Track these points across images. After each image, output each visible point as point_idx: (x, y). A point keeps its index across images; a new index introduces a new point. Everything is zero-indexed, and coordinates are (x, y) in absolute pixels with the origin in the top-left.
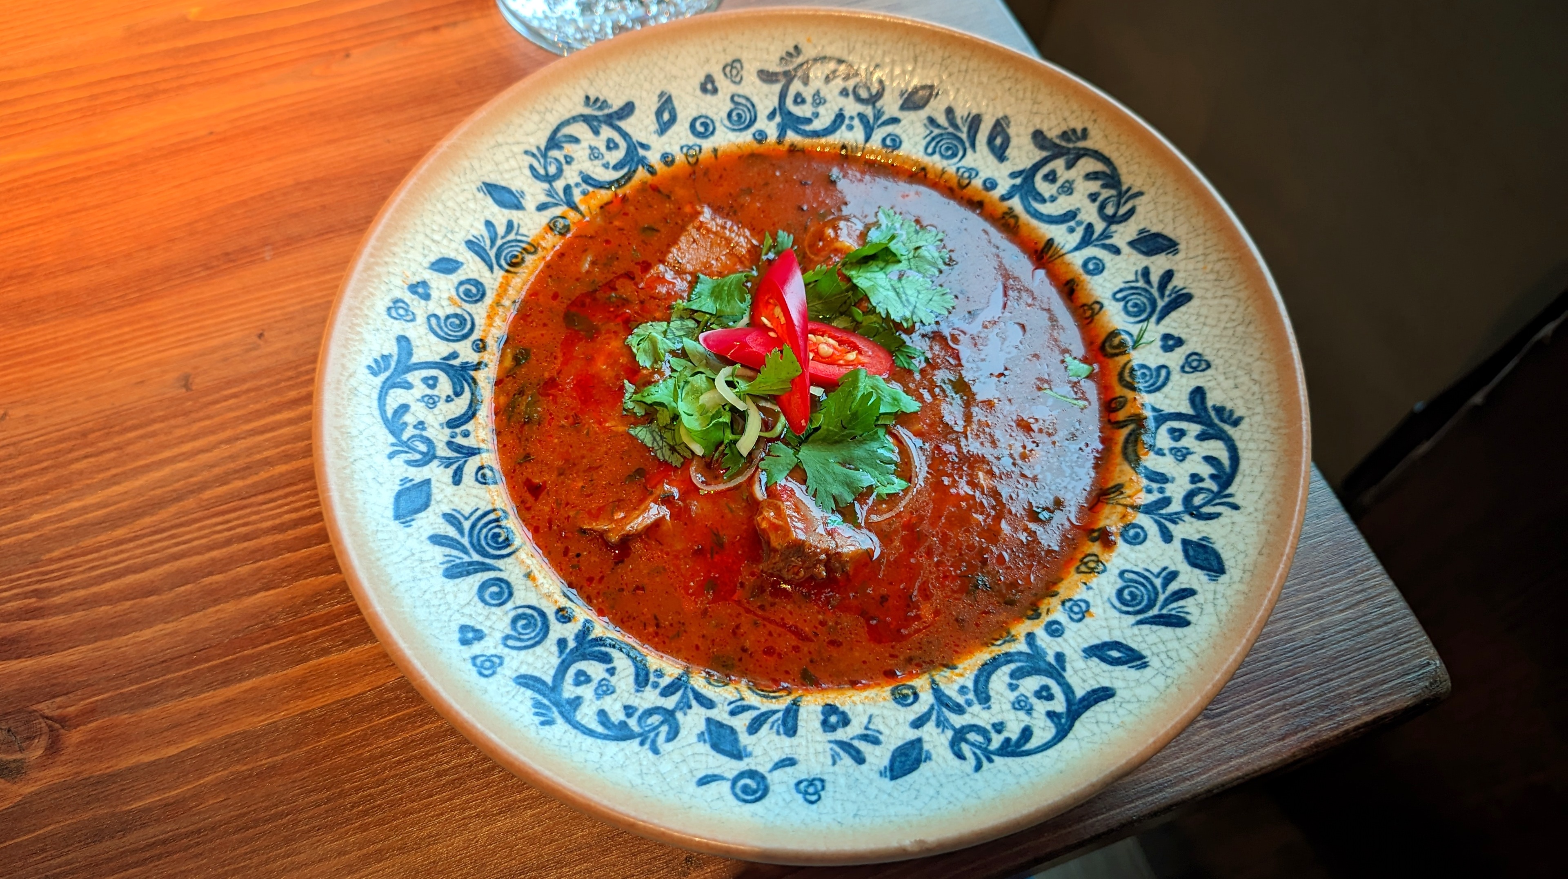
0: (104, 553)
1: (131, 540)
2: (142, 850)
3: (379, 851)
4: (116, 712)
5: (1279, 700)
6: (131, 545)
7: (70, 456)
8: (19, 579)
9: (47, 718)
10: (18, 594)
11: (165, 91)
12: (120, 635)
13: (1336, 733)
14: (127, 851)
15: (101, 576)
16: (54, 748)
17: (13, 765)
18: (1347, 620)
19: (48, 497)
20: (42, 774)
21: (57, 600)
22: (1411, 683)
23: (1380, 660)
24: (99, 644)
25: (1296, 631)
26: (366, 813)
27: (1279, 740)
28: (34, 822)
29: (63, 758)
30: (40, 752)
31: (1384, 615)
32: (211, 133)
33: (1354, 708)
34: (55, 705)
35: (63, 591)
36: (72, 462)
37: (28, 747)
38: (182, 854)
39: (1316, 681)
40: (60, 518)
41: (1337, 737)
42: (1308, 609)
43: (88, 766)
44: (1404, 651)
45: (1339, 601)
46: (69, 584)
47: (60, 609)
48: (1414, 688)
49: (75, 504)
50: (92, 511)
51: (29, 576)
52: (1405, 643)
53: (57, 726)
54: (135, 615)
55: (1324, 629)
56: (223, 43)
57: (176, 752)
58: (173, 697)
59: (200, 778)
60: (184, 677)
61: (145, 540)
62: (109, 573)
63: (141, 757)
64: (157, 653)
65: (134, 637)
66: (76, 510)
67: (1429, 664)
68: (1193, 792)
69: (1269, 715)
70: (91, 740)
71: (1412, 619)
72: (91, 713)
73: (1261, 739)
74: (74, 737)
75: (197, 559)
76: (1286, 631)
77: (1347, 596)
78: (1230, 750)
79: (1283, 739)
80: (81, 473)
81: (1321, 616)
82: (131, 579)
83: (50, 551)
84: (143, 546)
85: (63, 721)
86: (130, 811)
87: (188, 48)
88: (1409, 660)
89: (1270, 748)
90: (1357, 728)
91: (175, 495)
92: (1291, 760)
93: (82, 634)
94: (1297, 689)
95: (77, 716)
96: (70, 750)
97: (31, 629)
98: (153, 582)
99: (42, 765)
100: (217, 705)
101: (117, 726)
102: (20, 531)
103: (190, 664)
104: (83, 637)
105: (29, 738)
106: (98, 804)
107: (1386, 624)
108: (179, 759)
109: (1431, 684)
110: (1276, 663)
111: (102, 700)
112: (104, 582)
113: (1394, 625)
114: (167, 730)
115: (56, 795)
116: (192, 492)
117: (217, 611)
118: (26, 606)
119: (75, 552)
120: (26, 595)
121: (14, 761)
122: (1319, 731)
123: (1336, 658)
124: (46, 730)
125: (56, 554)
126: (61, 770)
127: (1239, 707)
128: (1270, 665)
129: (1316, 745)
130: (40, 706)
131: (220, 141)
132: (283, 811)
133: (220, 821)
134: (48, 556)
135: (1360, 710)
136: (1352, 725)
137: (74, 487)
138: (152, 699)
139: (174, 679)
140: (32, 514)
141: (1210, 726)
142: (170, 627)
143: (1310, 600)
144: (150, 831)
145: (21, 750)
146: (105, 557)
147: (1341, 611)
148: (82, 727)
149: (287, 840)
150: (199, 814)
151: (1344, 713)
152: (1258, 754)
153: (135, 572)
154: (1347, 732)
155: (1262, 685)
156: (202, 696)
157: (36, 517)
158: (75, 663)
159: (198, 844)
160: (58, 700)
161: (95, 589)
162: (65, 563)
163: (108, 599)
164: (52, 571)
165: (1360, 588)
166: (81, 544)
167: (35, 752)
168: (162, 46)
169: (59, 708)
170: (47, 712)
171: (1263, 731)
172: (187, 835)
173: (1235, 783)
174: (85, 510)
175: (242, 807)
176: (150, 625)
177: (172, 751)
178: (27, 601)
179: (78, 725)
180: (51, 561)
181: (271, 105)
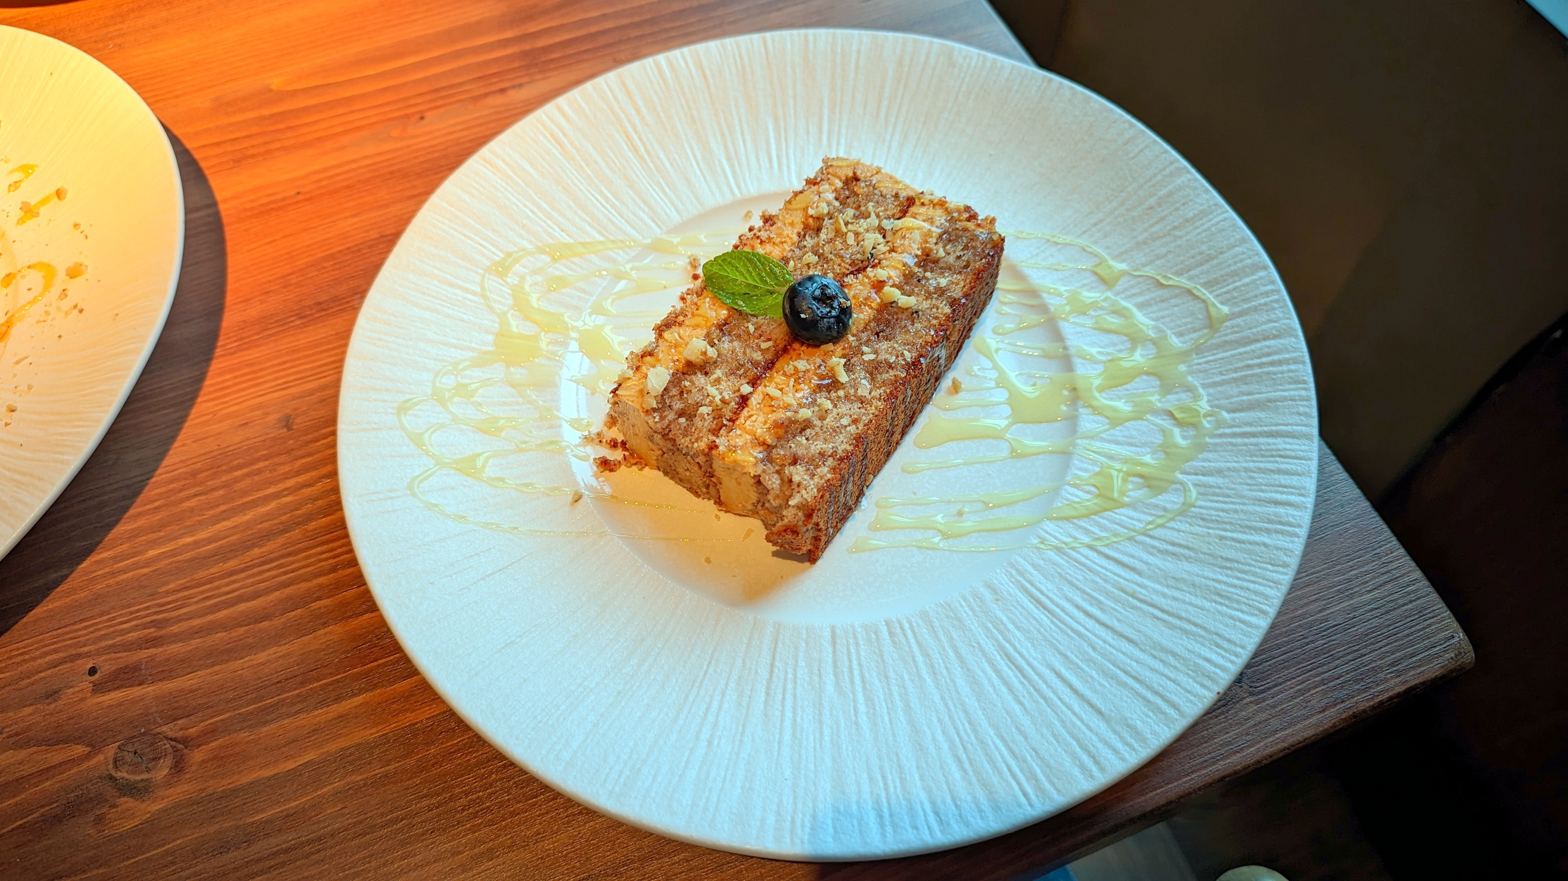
0: (217, 583)
1: (242, 571)
2: (267, 858)
3: (490, 850)
4: (235, 731)
5: (1317, 675)
6: (243, 575)
7: (182, 495)
8: (138, 611)
9: (171, 739)
10: (137, 626)
11: (253, 156)
12: (236, 659)
13: (1372, 703)
14: (253, 860)
15: (215, 605)
16: (179, 767)
17: (140, 785)
18: (1375, 600)
19: (162, 534)
20: (168, 792)
21: (175, 629)
22: (1438, 656)
23: (1408, 635)
24: (217, 668)
25: (1329, 612)
26: (475, 815)
27: (1321, 712)
28: (163, 837)
29: (188, 776)
30: (166, 772)
31: (1409, 593)
32: (298, 193)
33: (1387, 680)
34: (177, 727)
35: (180, 621)
36: (183, 500)
37: (155, 767)
38: (303, 861)
39: (1350, 657)
40: (174, 553)
41: (1373, 708)
42: (1338, 590)
43: (211, 783)
44: (1430, 625)
45: (1367, 582)
46: (185, 614)
47: (177, 638)
48: (1441, 660)
49: (189, 540)
50: (204, 546)
51: (147, 608)
52: (1430, 618)
53: (180, 746)
54: (250, 640)
55: (1355, 609)
56: (306, 110)
57: (294, 766)
58: (289, 716)
59: (317, 790)
60: (298, 695)
61: (255, 570)
62: (222, 602)
63: (261, 772)
64: (271, 674)
65: (249, 661)
66: (188, 544)
67: (1453, 637)
68: (1244, 764)
69: (1309, 690)
70: (213, 758)
71: (1435, 596)
72: (211, 733)
73: (1303, 712)
74: (197, 755)
75: (304, 586)
76: (1320, 611)
77: (1374, 578)
78: (1275, 723)
79: (1324, 711)
80: (192, 510)
81: (1351, 597)
82: (243, 607)
83: (166, 583)
84: (253, 575)
85: (185, 741)
86: (253, 823)
87: (272, 116)
88: (1434, 634)
89: (1313, 720)
90: (1390, 699)
91: (281, 527)
92: (1332, 731)
93: (200, 659)
94: (1333, 665)
95: (199, 736)
96: (194, 768)
97: (152, 658)
98: (265, 609)
99: (168, 784)
100: (330, 721)
101: (237, 744)
102: (137, 566)
103: (303, 683)
104: (202, 662)
105: (154, 759)
106: (221, 818)
107: (1411, 602)
108: (295, 773)
109: (1456, 656)
110: (1312, 642)
111: (222, 720)
112: (219, 610)
113: (1418, 602)
114: (284, 746)
115: (183, 811)
116: (298, 524)
117: (326, 634)
118: (145, 636)
119: (189, 584)
120: (145, 626)
121: (142, 780)
122: (1357, 703)
123: (1367, 635)
124: (170, 750)
125: (171, 586)
126: (186, 787)
127: (1280, 684)
128: (1308, 644)
129: (1355, 716)
130: (164, 728)
131: (306, 200)
132: (398, 817)
133: (339, 829)
134: (164, 589)
135: (1392, 682)
136: (1386, 695)
137: (187, 524)
138: (269, 718)
139: (288, 698)
140: (147, 550)
141: (1257, 702)
142: (283, 649)
143: (1339, 583)
144: (273, 841)
145: (148, 770)
146: (218, 588)
147: (1369, 591)
148: (204, 747)
149: (403, 844)
150: (319, 822)
151: (1378, 685)
152: (1301, 726)
153: (247, 600)
154: (1381, 703)
155: (1300, 663)
156: (316, 713)
157: (152, 553)
158: (194, 687)
159: (319, 851)
160: (179, 722)
161: (211, 618)
162: (181, 595)
163: (222, 626)
164: (169, 603)
165: (1385, 569)
166: (196, 576)
167: (162, 771)
168: (250, 115)
169: (181, 729)
170: (171, 734)
171: (1304, 705)
172: (309, 842)
173: (1281, 754)
174: (197, 544)
175: (359, 814)
176: (264, 648)
177: (291, 765)
178: (147, 631)
179: (200, 745)
180: (168, 593)
181: (354, 166)
